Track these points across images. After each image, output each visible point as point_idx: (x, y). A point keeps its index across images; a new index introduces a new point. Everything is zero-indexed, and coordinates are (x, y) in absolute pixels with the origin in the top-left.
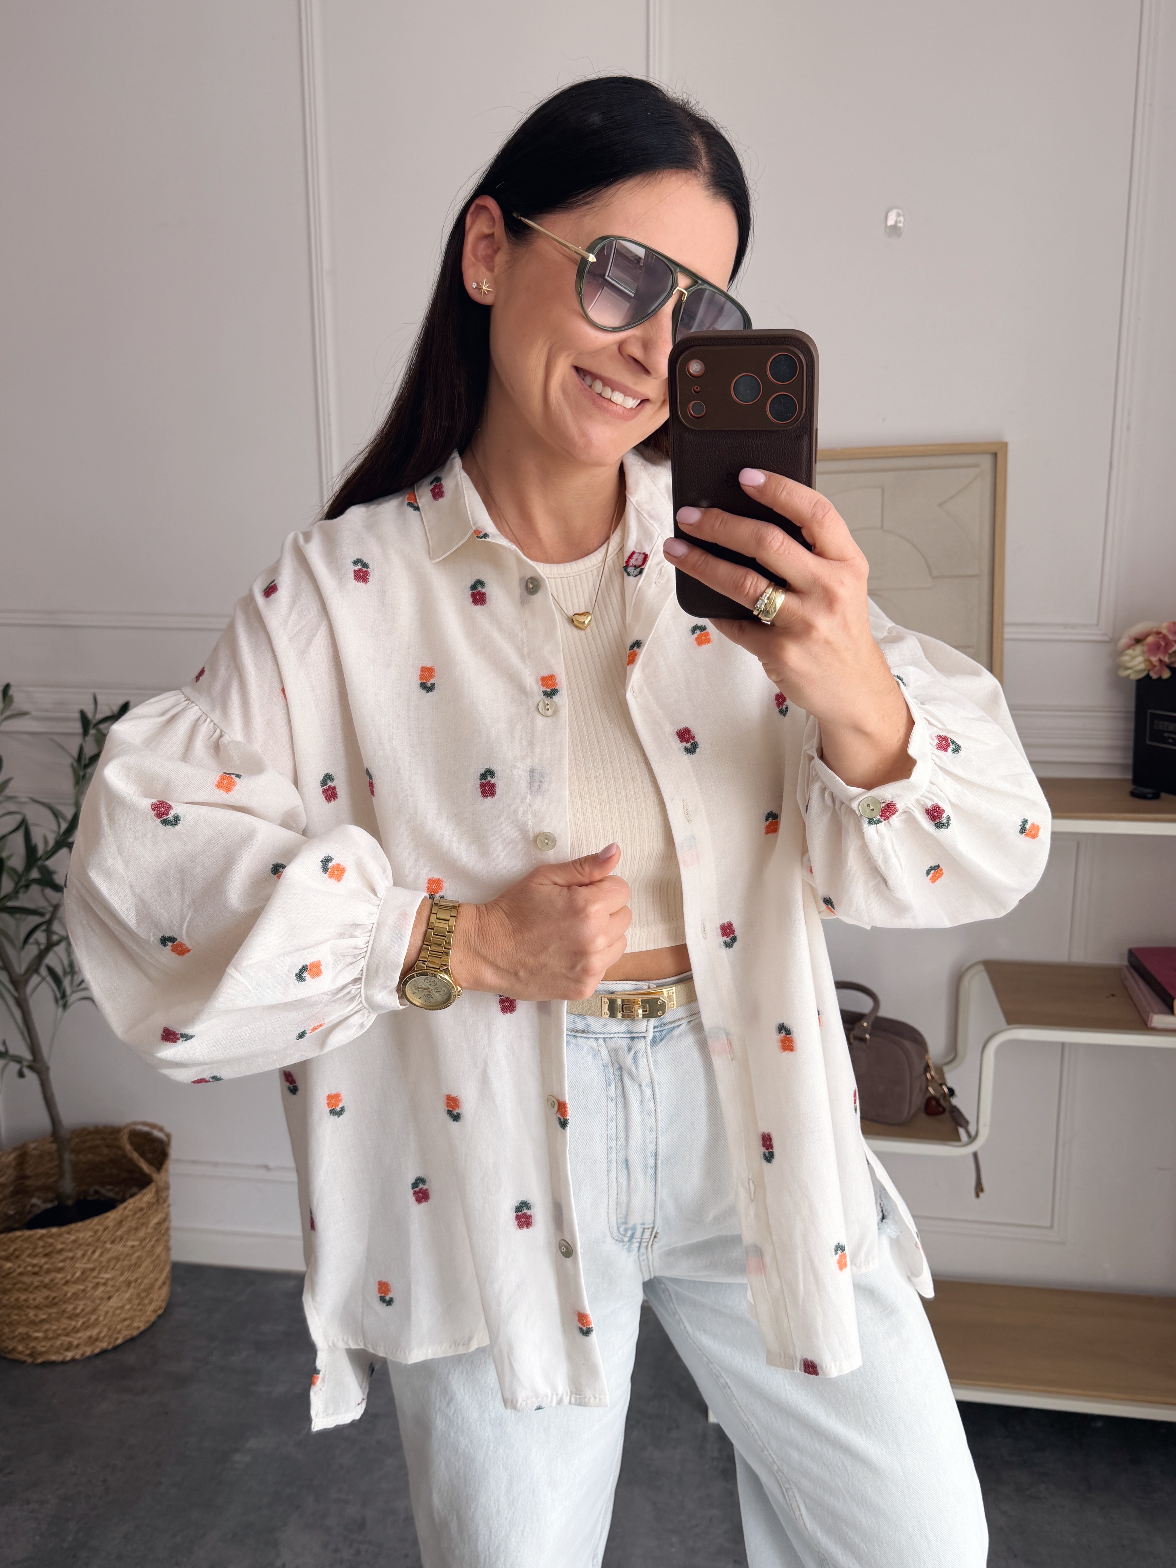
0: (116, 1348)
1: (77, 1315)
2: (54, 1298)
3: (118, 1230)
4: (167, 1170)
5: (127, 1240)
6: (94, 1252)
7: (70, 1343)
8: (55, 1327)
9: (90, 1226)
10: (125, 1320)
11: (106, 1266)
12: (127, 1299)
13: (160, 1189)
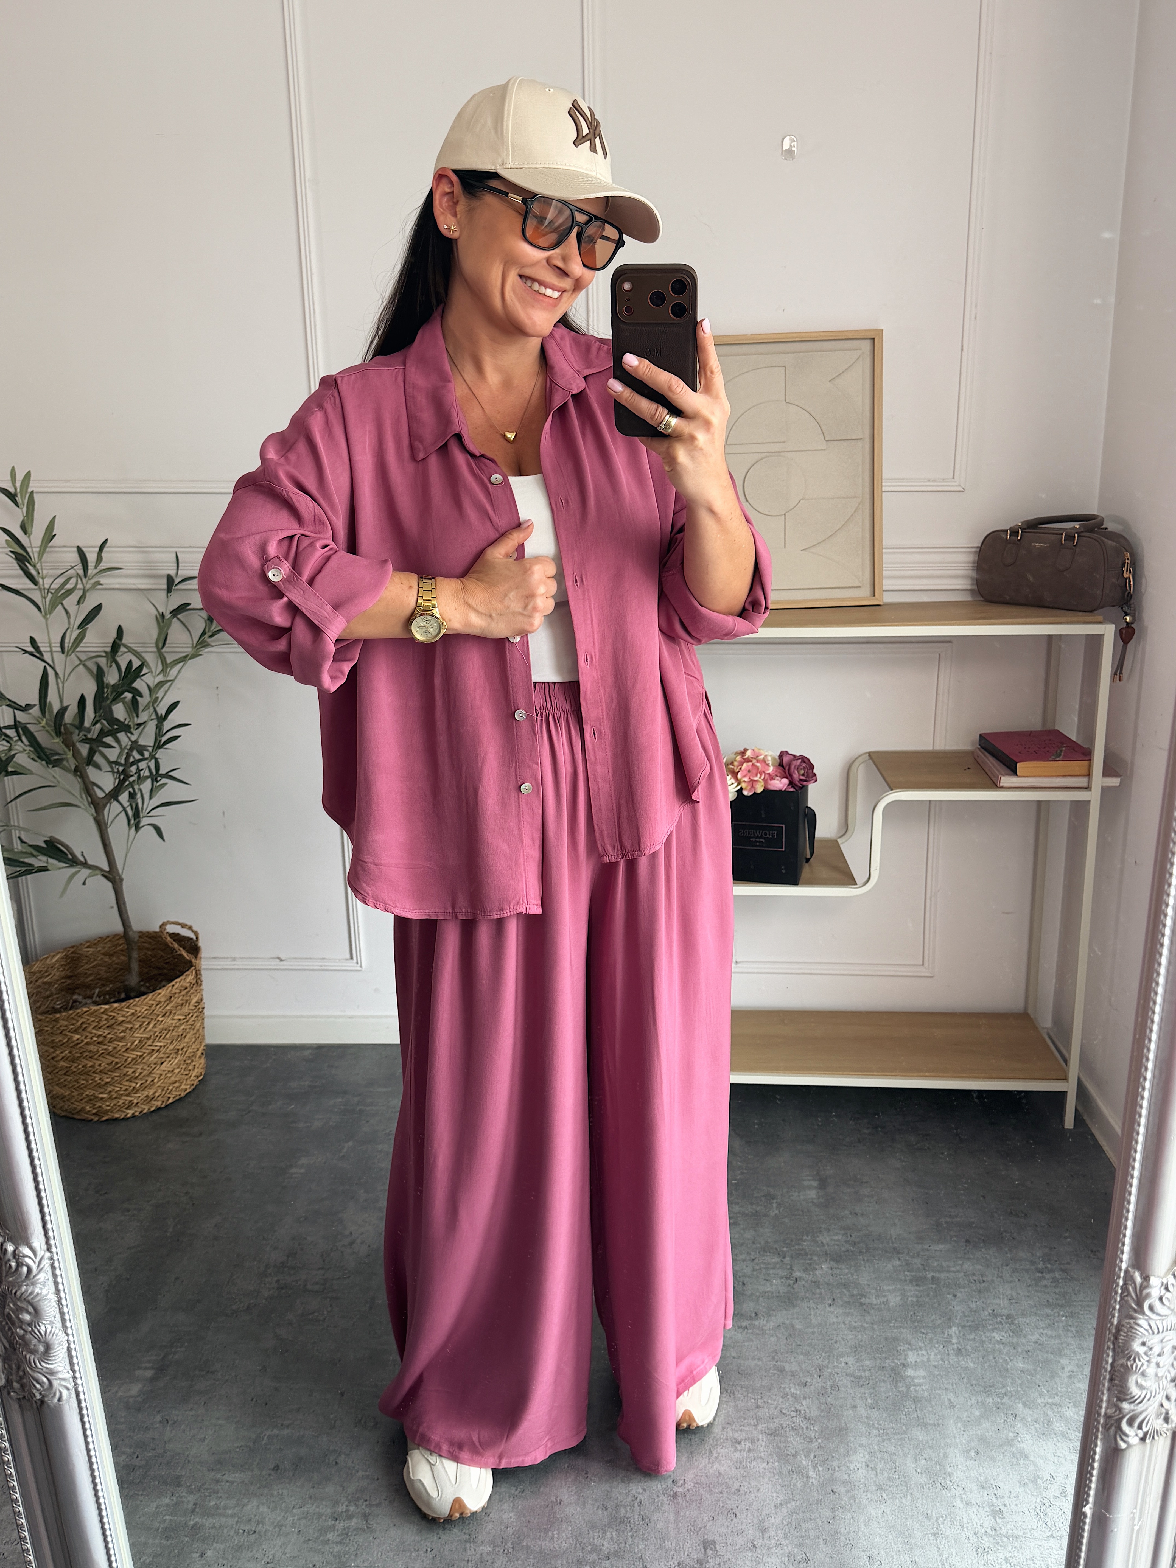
1: (136, 1078)
3: (168, 1004)
4: (200, 958)
5: (175, 1013)
7: (131, 1101)
12: (176, 1064)
13: (198, 973)
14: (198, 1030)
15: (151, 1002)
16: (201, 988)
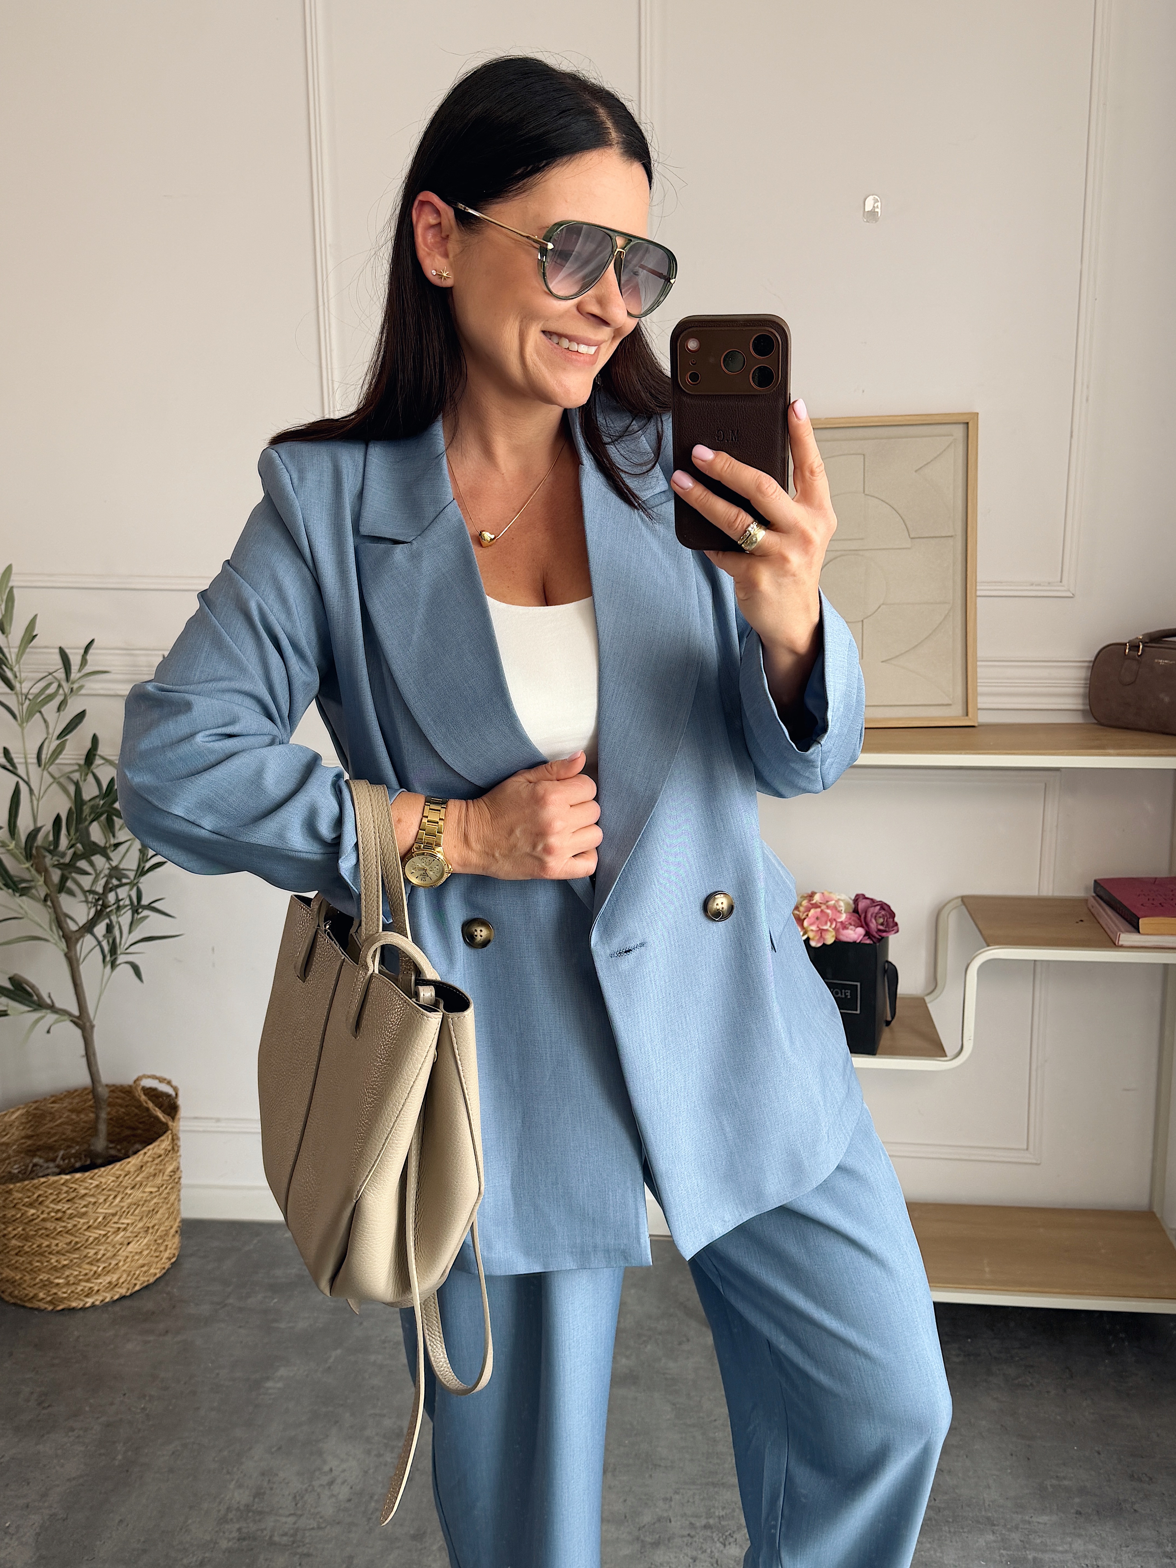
0: (133, 1295)
1: (98, 1260)
2: (77, 1243)
3: (138, 1175)
4: (179, 1119)
5: (146, 1185)
6: (115, 1197)
7: (91, 1288)
8: (76, 1273)
9: (111, 1172)
10: (143, 1266)
11: (127, 1211)
12: (145, 1245)
13: (175, 1137)
14: (173, 1204)
16: (178, 1154)
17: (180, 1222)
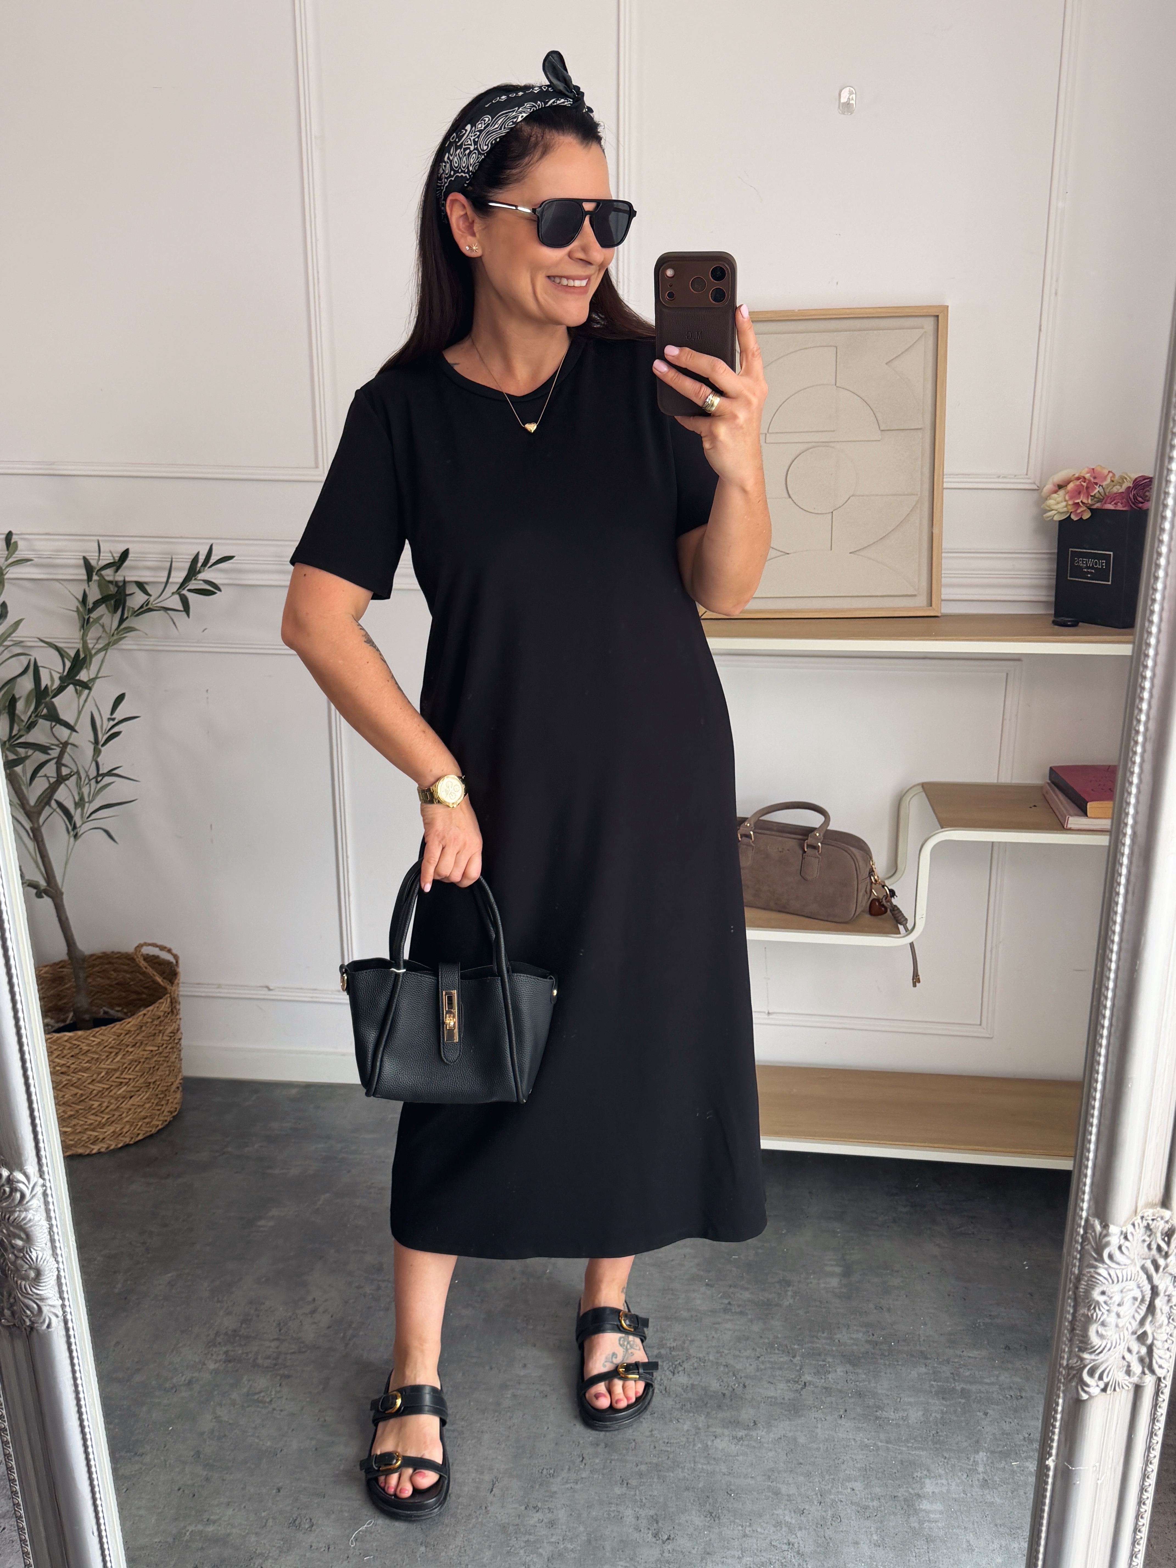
0: (136, 1143)
1: (102, 1112)
2: (82, 1095)
3: (138, 1034)
4: (178, 984)
5: (147, 1044)
6: (117, 1053)
7: (96, 1136)
8: (83, 1123)
9: (113, 1030)
10: (145, 1118)
11: (129, 1067)
12: (147, 1099)
13: (174, 1001)
14: (173, 1062)
15: (119, 1031)
16: (178, 1017)
17: (182, 1079)
